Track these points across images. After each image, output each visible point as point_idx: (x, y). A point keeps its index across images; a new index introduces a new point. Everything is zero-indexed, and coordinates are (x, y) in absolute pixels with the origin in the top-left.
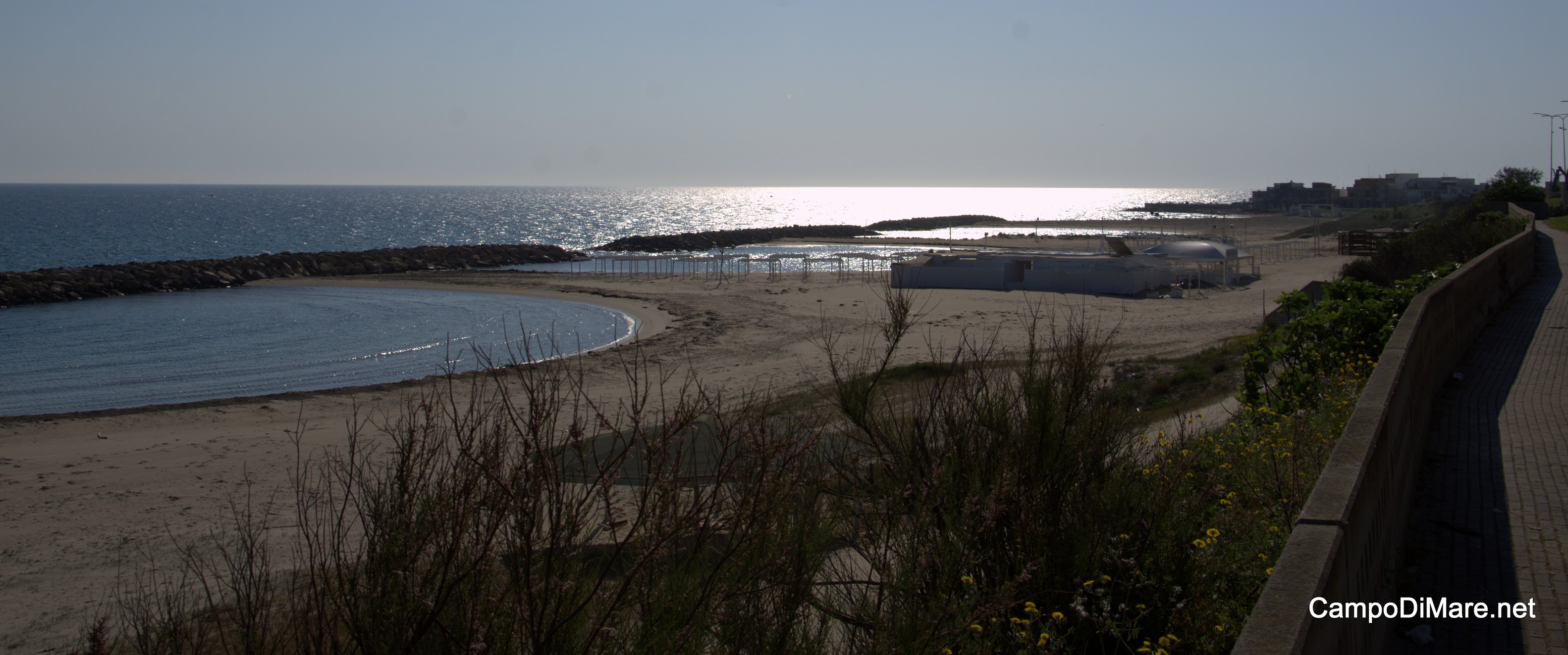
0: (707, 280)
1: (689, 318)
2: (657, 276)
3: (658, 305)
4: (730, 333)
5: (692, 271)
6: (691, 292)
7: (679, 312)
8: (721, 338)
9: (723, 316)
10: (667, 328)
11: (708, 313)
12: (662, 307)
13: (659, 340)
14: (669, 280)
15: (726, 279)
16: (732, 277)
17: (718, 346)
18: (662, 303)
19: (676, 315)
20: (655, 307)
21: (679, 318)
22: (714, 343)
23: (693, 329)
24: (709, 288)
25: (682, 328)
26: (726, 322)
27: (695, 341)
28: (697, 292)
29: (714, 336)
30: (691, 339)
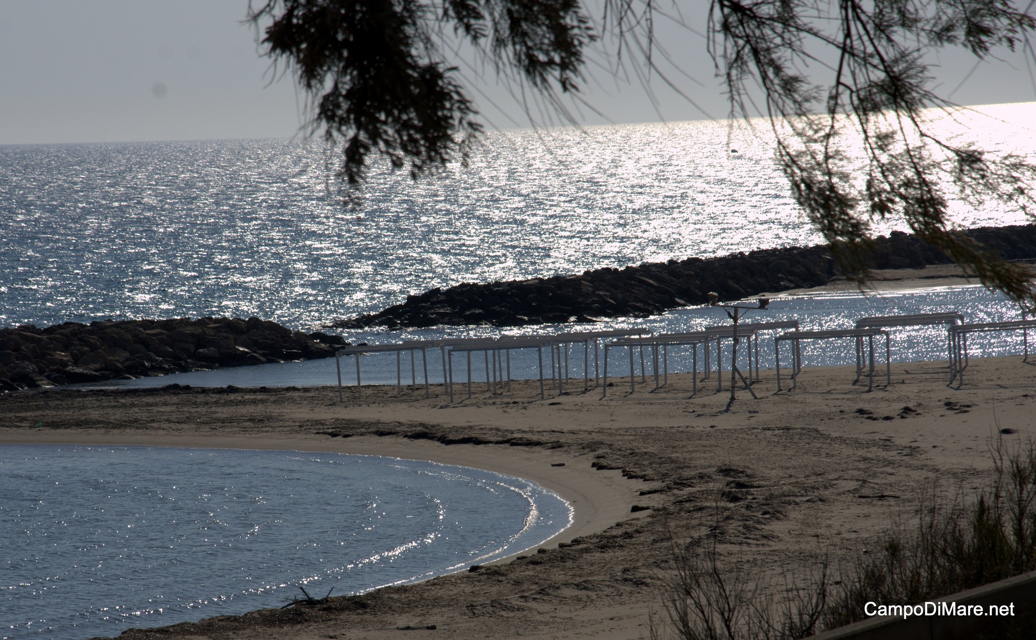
0: (696, 391)
1: (681, 483)
2: (563, 387)
3: (591, 457)
4: (795, 514)
5: (649, 371)
6: (663, 423)
7: (649, 472)
8: (776, 527)
9: (763, 478)
10: (635, 509)
11: (726, 471)
12: (603, 462)
13: (628, 535)
14: (592, 397)
15: (746, 387)
16: (758, 381)
17: (775, 545)
18: (600, 452)
19: (645, 478)
20: (585, 462)
21: (657, 485)
22: (765, 537)
23: (701, 509)
24: (707, 410)
25: (672, 508)
26: (776, 491)
27: (717, 533)
28: (680, 422)
29: (759, 522)
30: (704, 531)
